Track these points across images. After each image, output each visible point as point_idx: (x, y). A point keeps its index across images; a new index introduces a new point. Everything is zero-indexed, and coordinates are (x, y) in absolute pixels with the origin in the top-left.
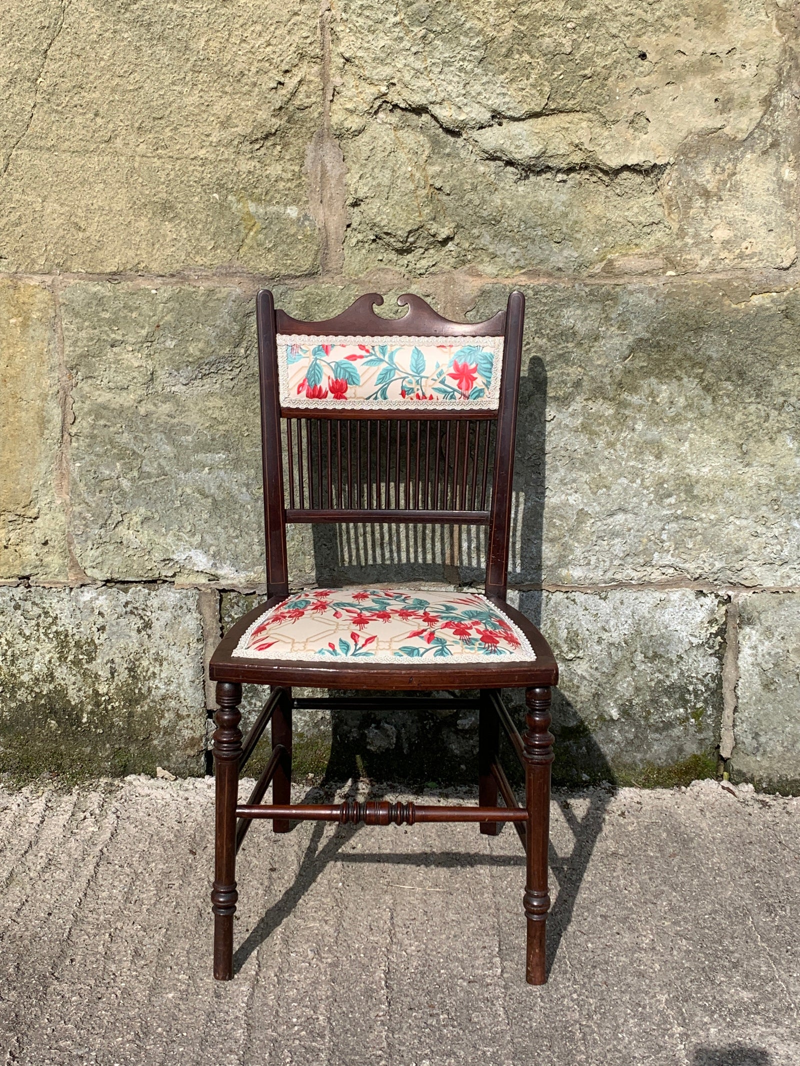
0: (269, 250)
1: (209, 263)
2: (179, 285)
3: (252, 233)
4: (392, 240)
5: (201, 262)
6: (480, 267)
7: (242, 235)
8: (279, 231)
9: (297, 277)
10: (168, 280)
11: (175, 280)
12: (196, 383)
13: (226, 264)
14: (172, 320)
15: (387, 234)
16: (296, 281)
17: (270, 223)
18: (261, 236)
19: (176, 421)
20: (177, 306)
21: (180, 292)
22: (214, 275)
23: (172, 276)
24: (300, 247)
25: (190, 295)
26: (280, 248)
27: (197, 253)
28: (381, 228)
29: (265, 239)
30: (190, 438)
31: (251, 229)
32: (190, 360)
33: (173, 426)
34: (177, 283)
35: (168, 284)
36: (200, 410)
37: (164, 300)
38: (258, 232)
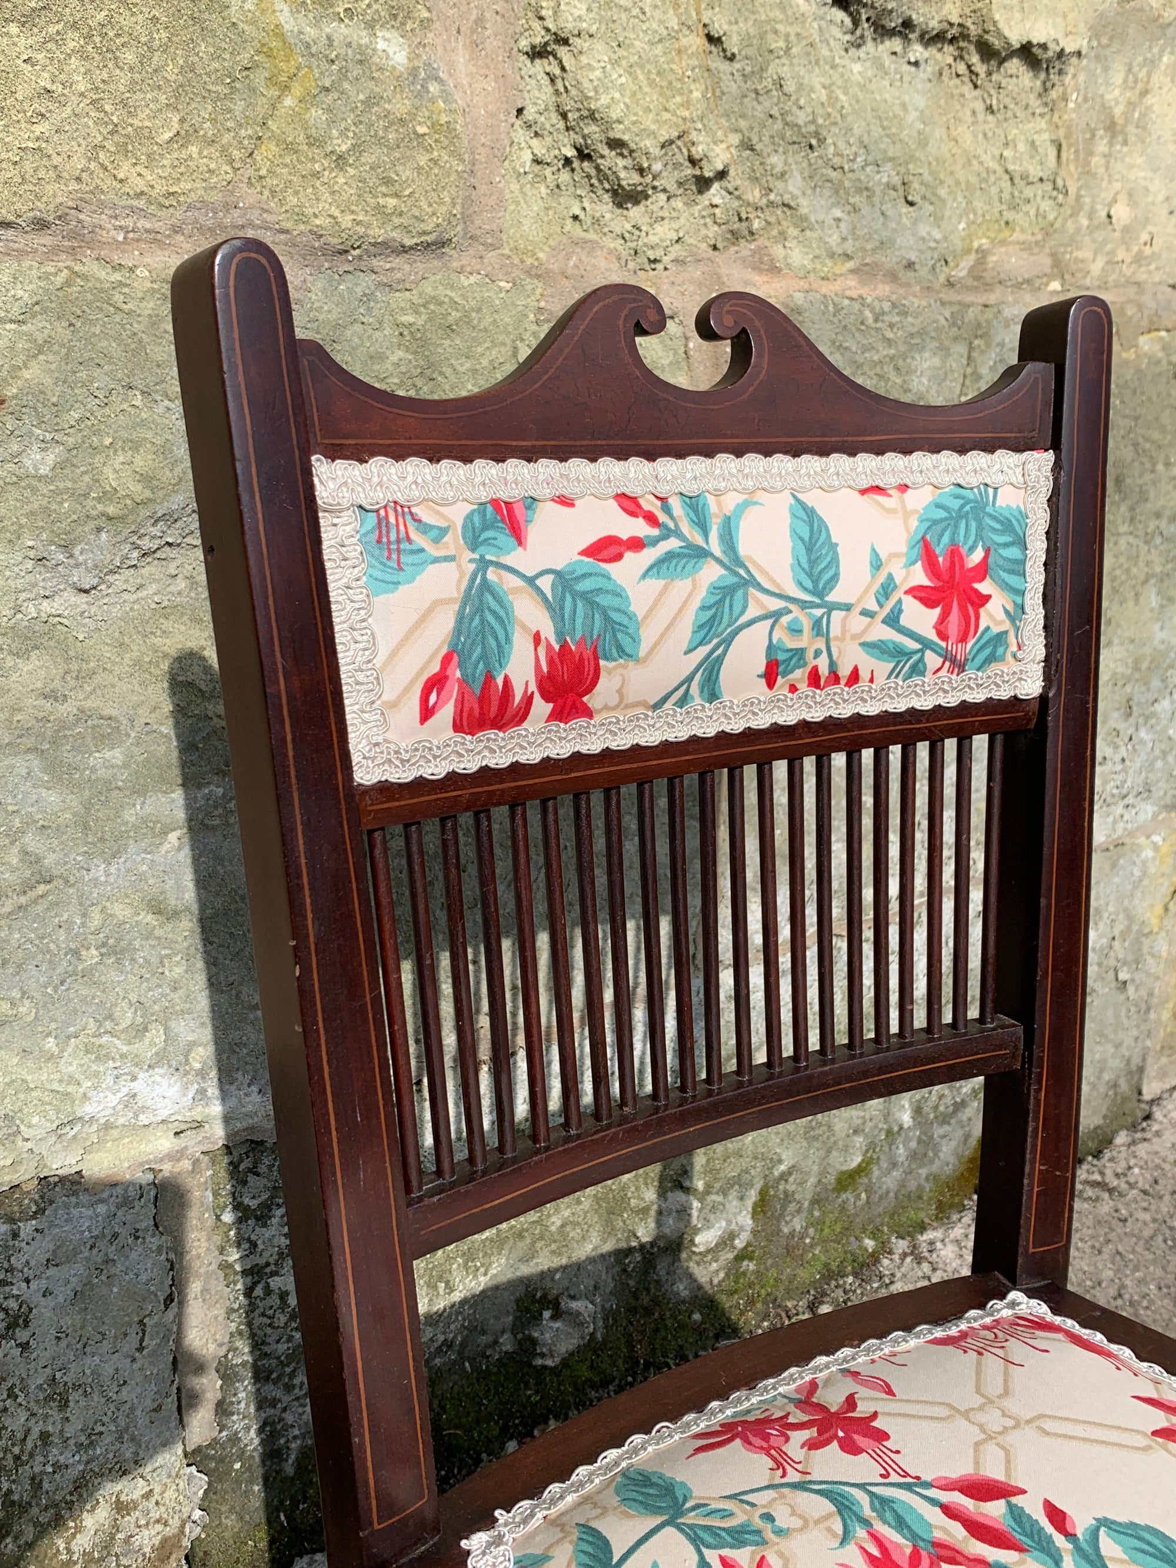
0: (341, 162)
1: (160, 188)
2: (65, 261)
3: (288, 101)
4: (621, 162)
5: (140, 185)
6: (778, 251)
7: (262, 107)
8: (368, 103)
9: (405, 250)
10: (22, 241)
11: (46, 239)
12: (118, 581)
13: (215, 197)
14: (48, 381)
15: (616, 144)
16: (397, 261)
17: (343, 73)
18: (316, 114)
19: (67, 709)
20: (61, 331)
21: (68, 283)
22: (176, 230)
23: (41, 225)
24: (423, 160)
25: (103, 295)
26: (368, 158)
27: (123, 150)
28: (607, 125)
29: (331, 122)
30: (116, 755)
31: (286, 88)
32: (111, 510)
33: (63, 725)
34: (56, 250)
35: (22, 253)
36: (137, 663)
37: (15, 311)
38: (307, 100)
